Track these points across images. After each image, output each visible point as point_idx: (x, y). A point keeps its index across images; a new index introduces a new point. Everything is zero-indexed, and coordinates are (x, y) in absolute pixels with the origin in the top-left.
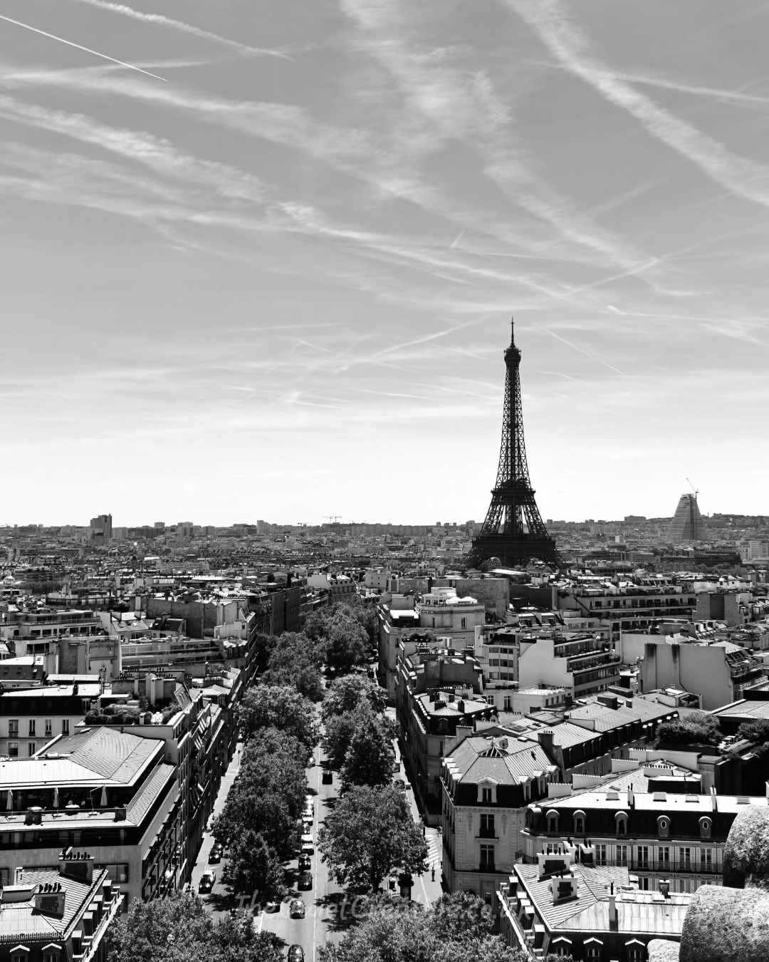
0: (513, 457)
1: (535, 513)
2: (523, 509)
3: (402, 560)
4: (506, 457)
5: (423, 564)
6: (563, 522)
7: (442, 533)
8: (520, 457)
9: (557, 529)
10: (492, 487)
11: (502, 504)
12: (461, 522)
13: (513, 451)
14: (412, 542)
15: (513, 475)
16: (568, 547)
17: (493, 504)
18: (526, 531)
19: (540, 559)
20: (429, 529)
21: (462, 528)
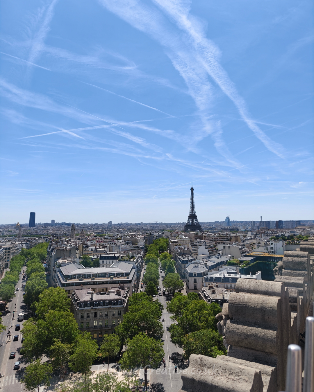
0: (192, 209)
1: (197, 220)
2: (195, 220)
3: (170, 230)
4: (191, 209)
5: (177, 231)
6: (202, 222)
7: (178, 224)
8: (194, 209)
9: (201, 224)
10: (188, 215)
11: (190, 219)
12: (182, 222)
13: (192, 208)
14: (172, 226)
15: (192, 213)
16: (203, 227)
17: (189, 219)
18: (195, 224)
19: (198, 230)
20: (175, 224)
21: (182, 224)
